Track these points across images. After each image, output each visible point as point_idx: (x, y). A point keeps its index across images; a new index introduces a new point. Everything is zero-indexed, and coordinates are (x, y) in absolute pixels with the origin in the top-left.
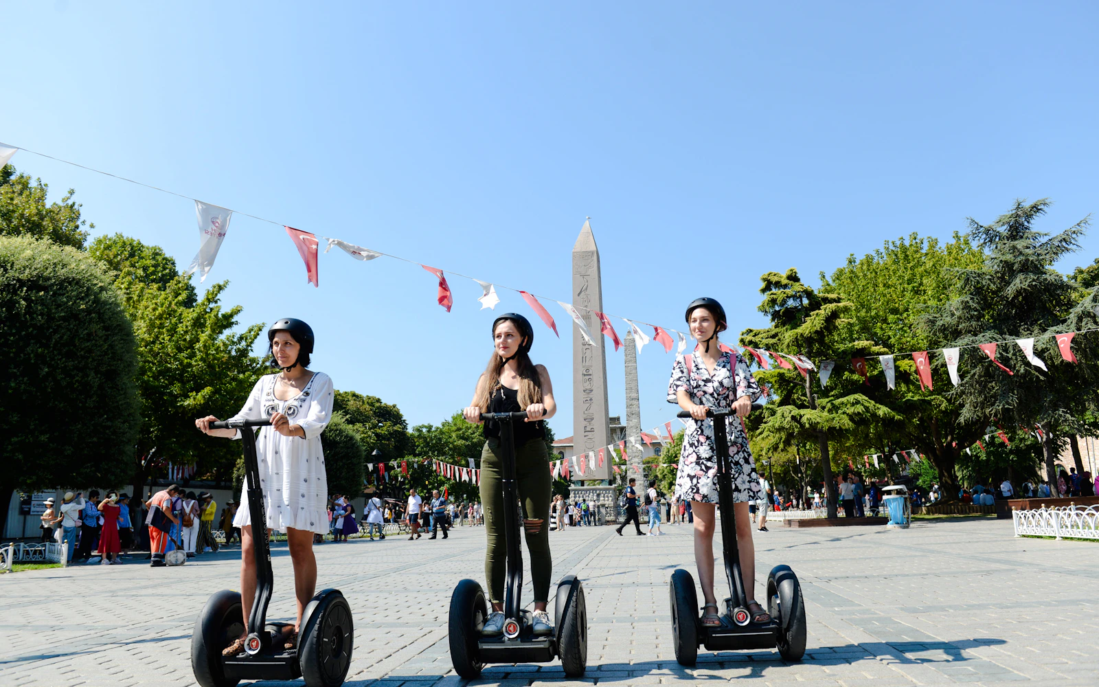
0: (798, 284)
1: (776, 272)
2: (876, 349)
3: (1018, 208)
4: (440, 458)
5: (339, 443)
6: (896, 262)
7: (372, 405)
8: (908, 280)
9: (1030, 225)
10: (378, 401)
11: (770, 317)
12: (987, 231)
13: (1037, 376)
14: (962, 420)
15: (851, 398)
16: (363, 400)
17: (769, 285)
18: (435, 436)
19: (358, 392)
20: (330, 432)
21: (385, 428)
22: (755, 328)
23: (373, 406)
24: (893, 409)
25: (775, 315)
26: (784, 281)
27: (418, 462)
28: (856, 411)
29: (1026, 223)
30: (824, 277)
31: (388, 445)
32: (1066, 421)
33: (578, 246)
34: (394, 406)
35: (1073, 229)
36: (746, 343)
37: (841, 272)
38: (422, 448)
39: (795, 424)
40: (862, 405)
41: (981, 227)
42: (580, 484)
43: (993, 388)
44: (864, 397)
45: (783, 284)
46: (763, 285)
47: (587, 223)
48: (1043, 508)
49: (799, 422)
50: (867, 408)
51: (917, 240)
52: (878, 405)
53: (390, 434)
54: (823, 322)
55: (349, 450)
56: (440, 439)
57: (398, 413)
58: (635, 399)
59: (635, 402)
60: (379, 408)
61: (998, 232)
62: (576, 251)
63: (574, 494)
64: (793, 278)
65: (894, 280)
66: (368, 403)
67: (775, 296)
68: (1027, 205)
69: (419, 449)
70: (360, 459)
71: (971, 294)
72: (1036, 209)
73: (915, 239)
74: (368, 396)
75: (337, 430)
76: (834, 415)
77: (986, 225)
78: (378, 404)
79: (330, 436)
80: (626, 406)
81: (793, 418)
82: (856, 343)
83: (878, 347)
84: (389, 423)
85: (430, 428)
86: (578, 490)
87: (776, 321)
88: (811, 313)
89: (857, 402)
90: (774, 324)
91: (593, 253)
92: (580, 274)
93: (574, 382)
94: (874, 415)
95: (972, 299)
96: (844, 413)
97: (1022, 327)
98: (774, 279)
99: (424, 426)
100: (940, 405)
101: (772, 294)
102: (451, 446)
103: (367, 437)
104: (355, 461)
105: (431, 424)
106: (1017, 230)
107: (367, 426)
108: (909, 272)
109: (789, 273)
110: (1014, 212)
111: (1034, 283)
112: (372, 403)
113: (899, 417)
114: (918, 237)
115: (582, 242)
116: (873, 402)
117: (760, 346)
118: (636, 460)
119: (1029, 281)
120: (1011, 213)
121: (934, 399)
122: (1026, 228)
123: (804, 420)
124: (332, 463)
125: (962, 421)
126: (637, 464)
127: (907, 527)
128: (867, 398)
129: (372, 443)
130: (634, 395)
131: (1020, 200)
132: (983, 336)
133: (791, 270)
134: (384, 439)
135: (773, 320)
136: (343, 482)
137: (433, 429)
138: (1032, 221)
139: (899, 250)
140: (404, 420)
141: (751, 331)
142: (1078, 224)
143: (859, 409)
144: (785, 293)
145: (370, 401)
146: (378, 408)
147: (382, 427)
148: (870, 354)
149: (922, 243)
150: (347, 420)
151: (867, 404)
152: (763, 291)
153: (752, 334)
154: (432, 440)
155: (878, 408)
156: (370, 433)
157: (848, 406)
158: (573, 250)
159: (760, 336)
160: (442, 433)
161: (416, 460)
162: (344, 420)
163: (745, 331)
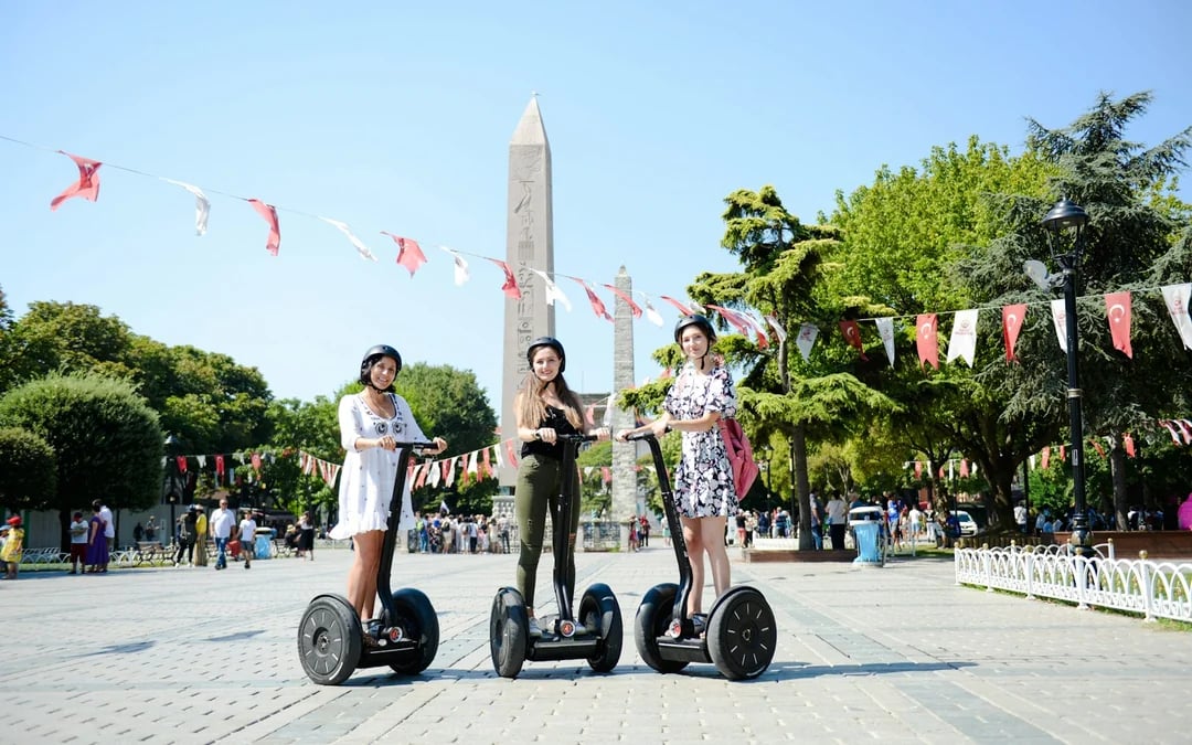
0: (775, 208)
1: (749, 190)
2: (875, 308)
3: (1103, 104)
4: (310, 449)
5: (121, 425)
6: (942, 178)
7: (218, 366)
8: (954, 207)
9: (1122, 131)
10: (229, 361)
11: (738, 256)
12: (1054, 138)
13: (1102, 355)
14: (1006, 414)
15: (831, 379)
16: (205, 360)
17: (736, 211)
18: (304, 417)
19: (197, 347)
20: (108, 408)
21: (238, 402)
22: (716, 272)
23: (221, 369)
24: (890, 396)
25: (745, 254)
26: (757, 204)
27: (276, 455)
28: (835, 398)
29: (1116, 128)
30: (841, 198)
31: (241, 428)
32: (1138, 421)
33: (518, 139)
34: (254, 370)
35: (1177, 140)
36: (696, 294)
37: (864, 191)
38: (284, 434)
39: (747, 413)
40: (846, 389)
41: (1046, 131)
42: (508, 492)
43: (1044, 370)
44: (852, 378)
45: (754, 208)
46: (727, 208)
47: (533, 102)
48: (1013, 545)
49: (753, 411)
50: (852, 396)
51: (977, 148)
52: (870, 391)
53: (247, 412)
54: (797, 267)
55: (138, 436)
56: (312, 421)
57: (260, 381)
58: (628, 368)
59: (628, 372)
60: (230, 372)
61: (1071, 140)
62: (514, 143)
63: (500, 506)
64: (771, 200)
65: (933, 207)
66: (212, 363)
67: (738, 227)
68: (1117, 101)
69: (279, 435)
70: (157, 449)
71: (1020, 232)
72: (1131, 106)
73: (975, 145)
74: (212, 353)
75: (118, 406)
76: (808, 403)
77: (1052, 128)
78: (228, 366)
79: (107, 415)
80: (613, 377)
81: (747, 405)
82: (847, 299)
83: (878, 306)
84: (244, 395)
85: (296, 404)
86: (505, 501)
87: (748, 262)
88: (783, 254)
89: (837, 385)
90: (744, 267)
91: (540, 147)
92: (520, 179)
93: (506, 342)
94: (862, 406)
95: (1018, 239)
96: (819, 400)
97: (1090, 283)
98: (742, 201)
99: (287, 402)
100: (971, 392)
101: (735, 223)
102: (327, 431)
103: (203, 416)
104: (147, 452)
105: (299, 398)
106: (1099, 137)
107: (204, 398)
108: (957, 195)
109: (764, 192)
110: (1097, 110)
111: (1106, 219)
112: (219, 364)
113: (898, 408)
114: (979, 143)
115: (525, 131)
116: (864, 386)
117: (717, 299)
118: (626, 457)
119: (1099, 215)
120: (1091, 112)
121: (964, 383)
122: (1115, 136)
123: (759, 408)
124: (110, 454)
125: (1007, 416)
126: (626, 465)
127: (881, 566)
128: (855, 380)
129: (211, 424)
130: (627, 362)
131: (1106, 93)
132: (1029, 295)
133: (767, 188)
134: (236, 418)
135: (743, 260)
136: (127, 483)
137: (301, 406)
138: (1126, 125)
139: (948, 160)
140: (269, 392)
141: (709, 276)
142: (1185, 132)
143: (840, 394)
144: (752, 222)
145: (215, 361)
146: (228, 372)
147: (233, 400)
148: (866, 315)
149: (984, 152)
150: (137, 390)
151: (854, 389)
152: (728, 217)
153: (710, 280)
154: (298, 422)
155: (870, 395)
156: (209, 410)
157: (827, 389)
158: (511, 142)
159: (722, 284)
160: (315, 412)
161: (275, 451)
162: (133, 390)
163: (701, 276)
